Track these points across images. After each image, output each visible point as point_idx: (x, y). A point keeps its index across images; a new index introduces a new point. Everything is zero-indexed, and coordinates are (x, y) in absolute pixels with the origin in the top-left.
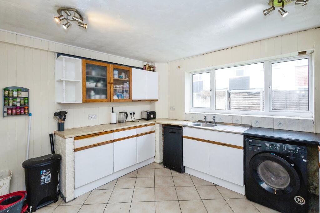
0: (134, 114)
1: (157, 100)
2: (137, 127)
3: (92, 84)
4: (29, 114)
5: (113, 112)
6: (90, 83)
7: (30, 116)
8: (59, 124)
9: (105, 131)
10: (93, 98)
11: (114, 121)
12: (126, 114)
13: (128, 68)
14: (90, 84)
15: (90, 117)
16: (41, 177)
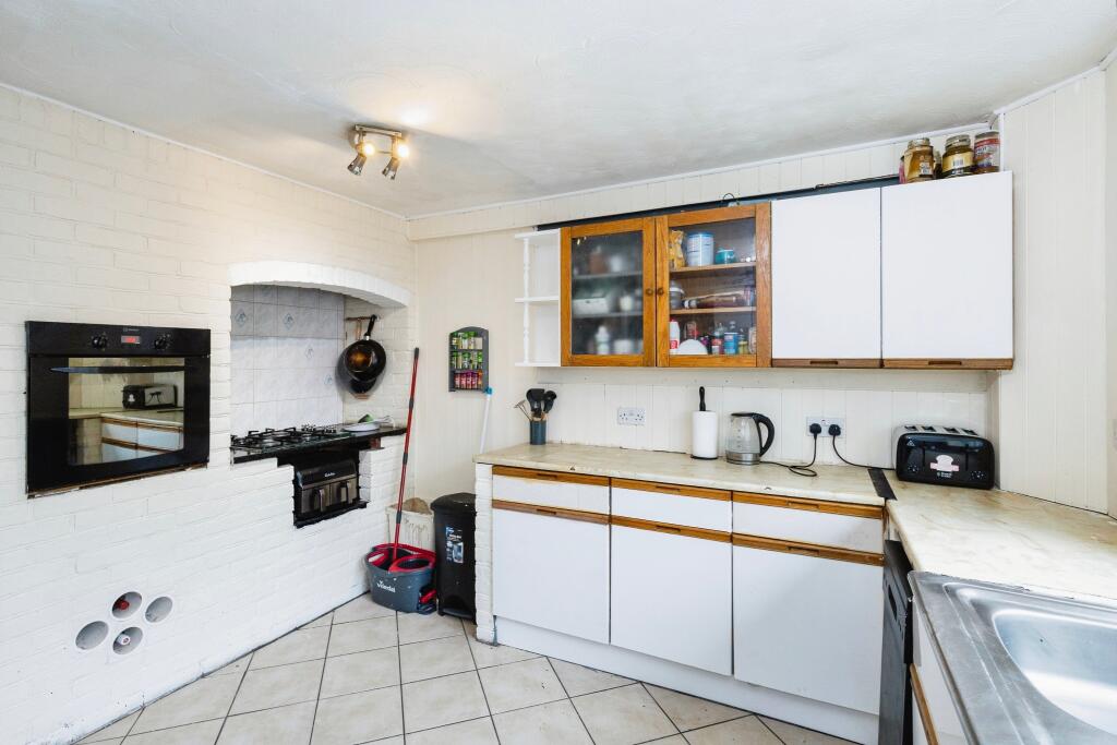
0: (835, 431)
1: (1008, 364)
2: (732, 495)
3: (597, 305)
4: (487, 390)
5: (703, 408)
6: (588, 302)
7: (489, 396)
8: (532, 422)
9: (578, 470)
10: (603, 350)
11: (706, 447)
12: (762, 426)
13: (745, 210)
14: (589, 306)
15: (623, 416)
16: (446, 541)
